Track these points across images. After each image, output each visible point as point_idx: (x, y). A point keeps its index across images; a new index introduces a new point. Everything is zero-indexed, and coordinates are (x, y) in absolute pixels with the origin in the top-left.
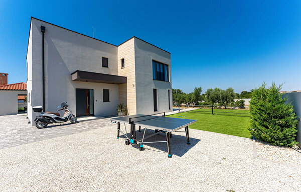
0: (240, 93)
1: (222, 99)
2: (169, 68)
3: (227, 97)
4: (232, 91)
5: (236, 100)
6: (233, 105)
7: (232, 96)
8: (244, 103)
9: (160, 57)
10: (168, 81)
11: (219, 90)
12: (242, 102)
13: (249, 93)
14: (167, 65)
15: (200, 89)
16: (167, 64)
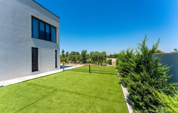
0: (109, 56)
1: (99, 59)
2: (57, 31)
3: (102, 57)
4: (105, 53)
5: (107, 59)
6: (106, 62)
7: (105, 56)
8: (112, 61)
9: (45, 16)
10: (56, 42)
11: (98, 52)
12: (111, 60)
13: (113, 55)
14: (55, 28)
15: (86, 52)
16: (55, 26)
